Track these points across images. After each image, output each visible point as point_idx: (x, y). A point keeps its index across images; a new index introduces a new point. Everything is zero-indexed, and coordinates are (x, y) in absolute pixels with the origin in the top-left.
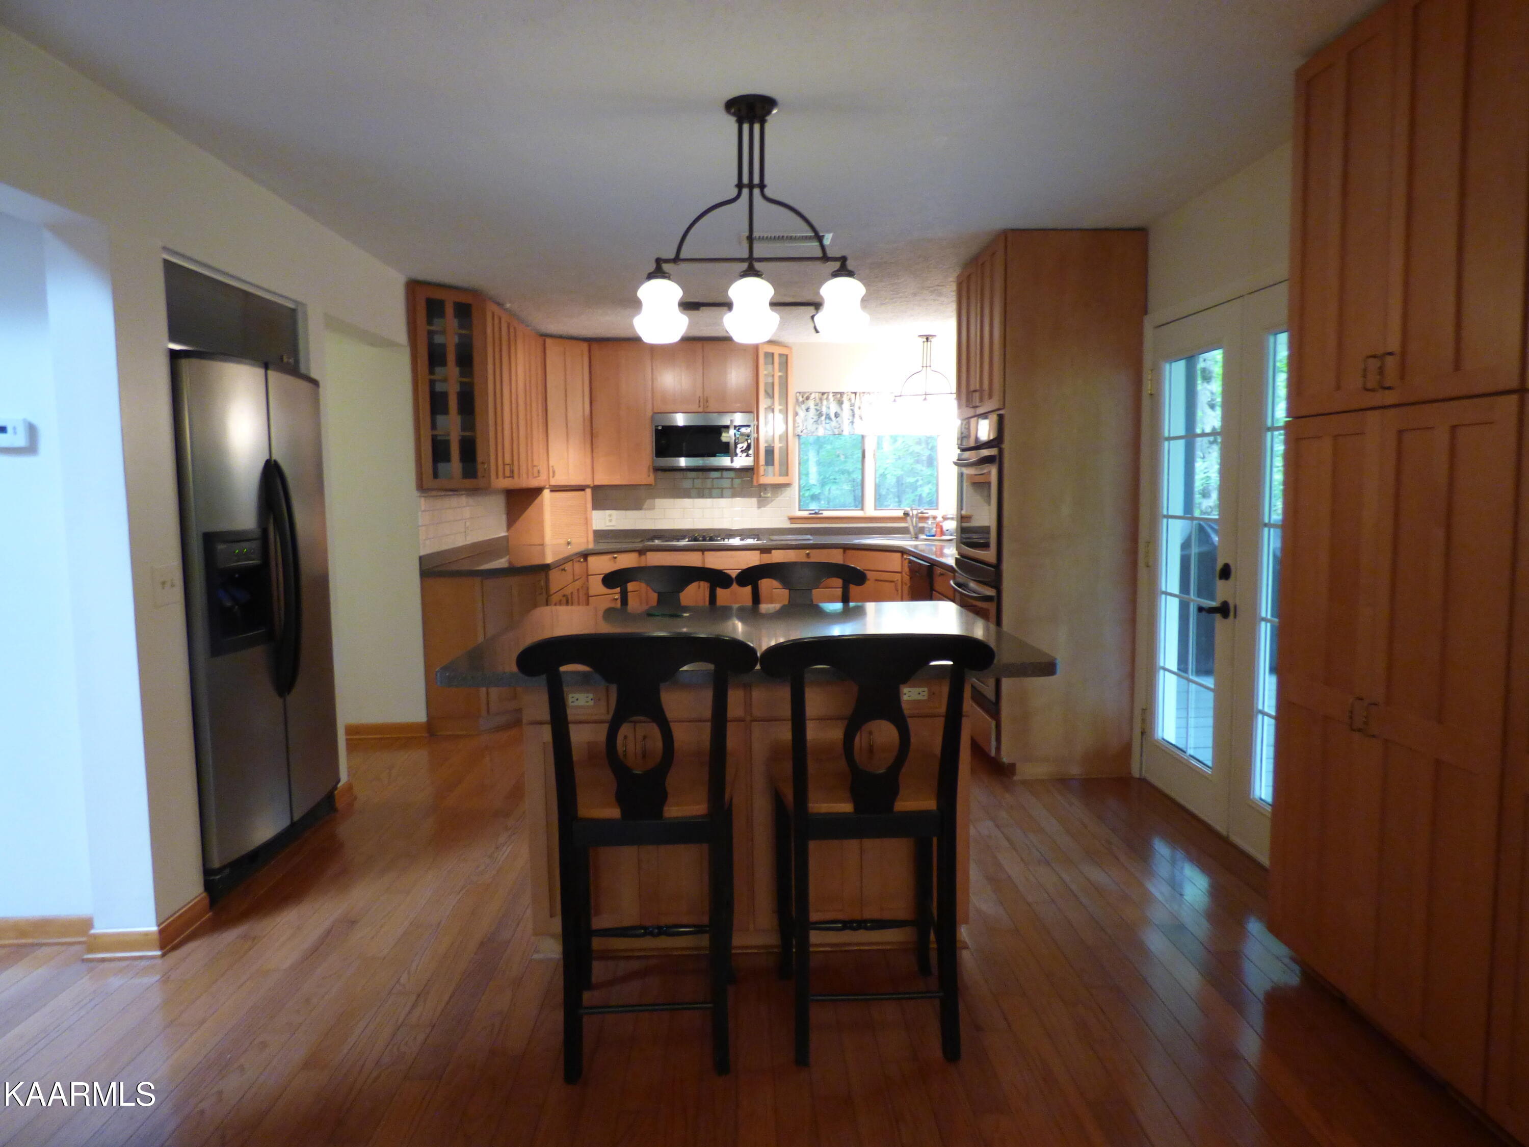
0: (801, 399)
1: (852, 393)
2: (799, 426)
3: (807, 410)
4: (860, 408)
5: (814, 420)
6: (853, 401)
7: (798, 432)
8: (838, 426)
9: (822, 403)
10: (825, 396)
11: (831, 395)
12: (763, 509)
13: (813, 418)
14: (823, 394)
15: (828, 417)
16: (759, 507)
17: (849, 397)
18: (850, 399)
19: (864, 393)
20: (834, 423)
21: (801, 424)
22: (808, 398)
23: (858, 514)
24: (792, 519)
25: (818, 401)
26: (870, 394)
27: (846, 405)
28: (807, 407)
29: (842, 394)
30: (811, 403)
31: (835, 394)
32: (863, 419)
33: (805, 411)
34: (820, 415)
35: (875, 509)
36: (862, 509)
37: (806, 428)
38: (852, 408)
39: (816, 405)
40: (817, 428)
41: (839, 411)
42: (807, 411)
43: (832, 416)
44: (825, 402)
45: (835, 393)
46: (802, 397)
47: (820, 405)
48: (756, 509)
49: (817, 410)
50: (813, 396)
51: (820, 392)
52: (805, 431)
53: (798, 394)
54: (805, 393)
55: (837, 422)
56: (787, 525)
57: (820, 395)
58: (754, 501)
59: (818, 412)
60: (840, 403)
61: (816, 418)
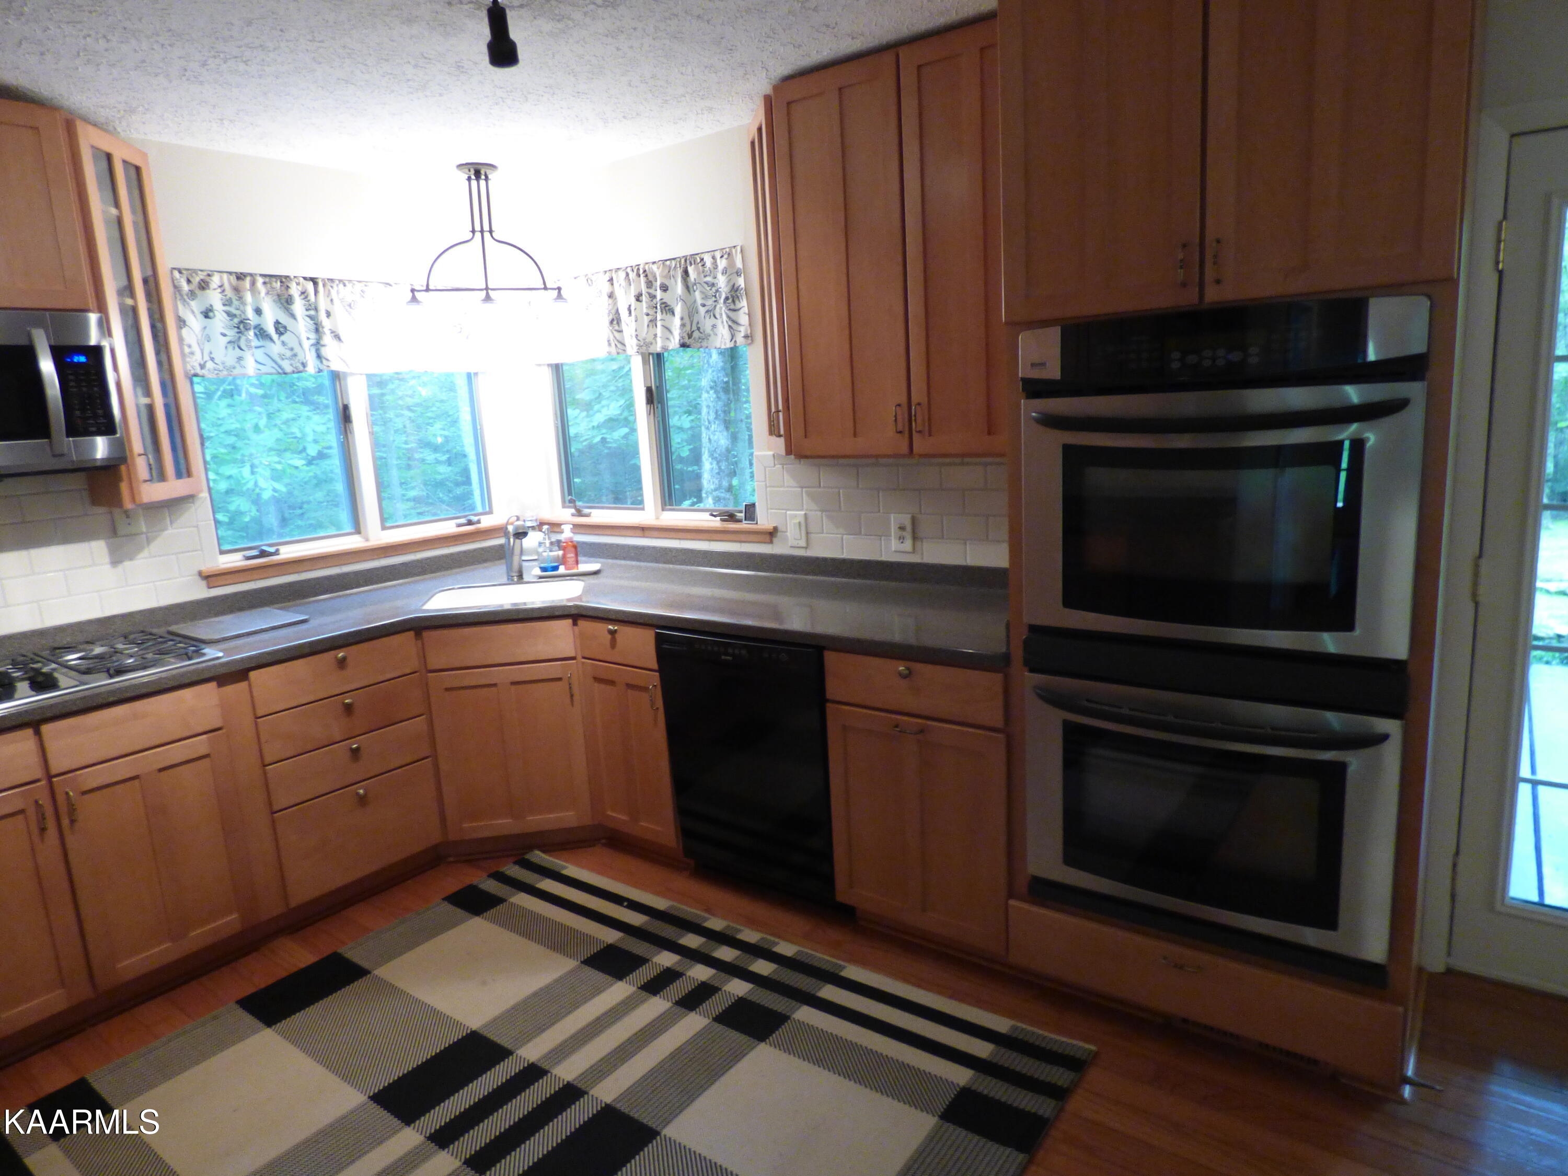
0: (185, 287)
1: (305, 278)
2: (192, 353)
3: (207, 314)
4: (328, 314)
5: (227, 339)
6: (312, 297)
7: (193, 367)
8: (288, 354)
9: (240, 298)
10: (247, 282)
11: (260, 281)
12: (127, 564)
13: (224, 335)
14: (240, 277)
15: (262, 333)
16: (115, 562)
17: (300, 288)
18: (303, 293)
19: (332, 280)
20: (276, 348)
21: (196, 348)
22: (204, 285)
23: (353, 542)
24: (210, 578)
25: (229, 293)
26: (345, 285)
27: (298, 307)
28: (203, 309)
29: (284, 280)
30: (214, 298)
31: (267, 280)
32: (342, 338)
33: (201, 317)
34: (242, 326)
35: (384, 528)
36: (358, 531)
37: (212, 359)
38: (312, 313)
39: (228, 303)
40: (240, 359)
41: (284, 319)
42: (207, 316)
43: (271, 330)
44: (248, 297)
45: (269, 278)
46: (189, 281)
47: (236, 303)
48: (108, 567)
49: (229, 314)
50: (215, 280)
51: (230, 273)
52: (210, 365)
53: (176, 274)
54: (195, 271)
55: (284, 343)
56: (201, 592)
57: (233, 279)
58: (98, 548)
59: (236, 320)
60: (286, 302)
61: (232, 333)
